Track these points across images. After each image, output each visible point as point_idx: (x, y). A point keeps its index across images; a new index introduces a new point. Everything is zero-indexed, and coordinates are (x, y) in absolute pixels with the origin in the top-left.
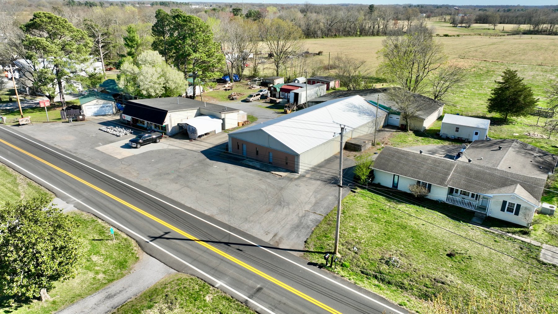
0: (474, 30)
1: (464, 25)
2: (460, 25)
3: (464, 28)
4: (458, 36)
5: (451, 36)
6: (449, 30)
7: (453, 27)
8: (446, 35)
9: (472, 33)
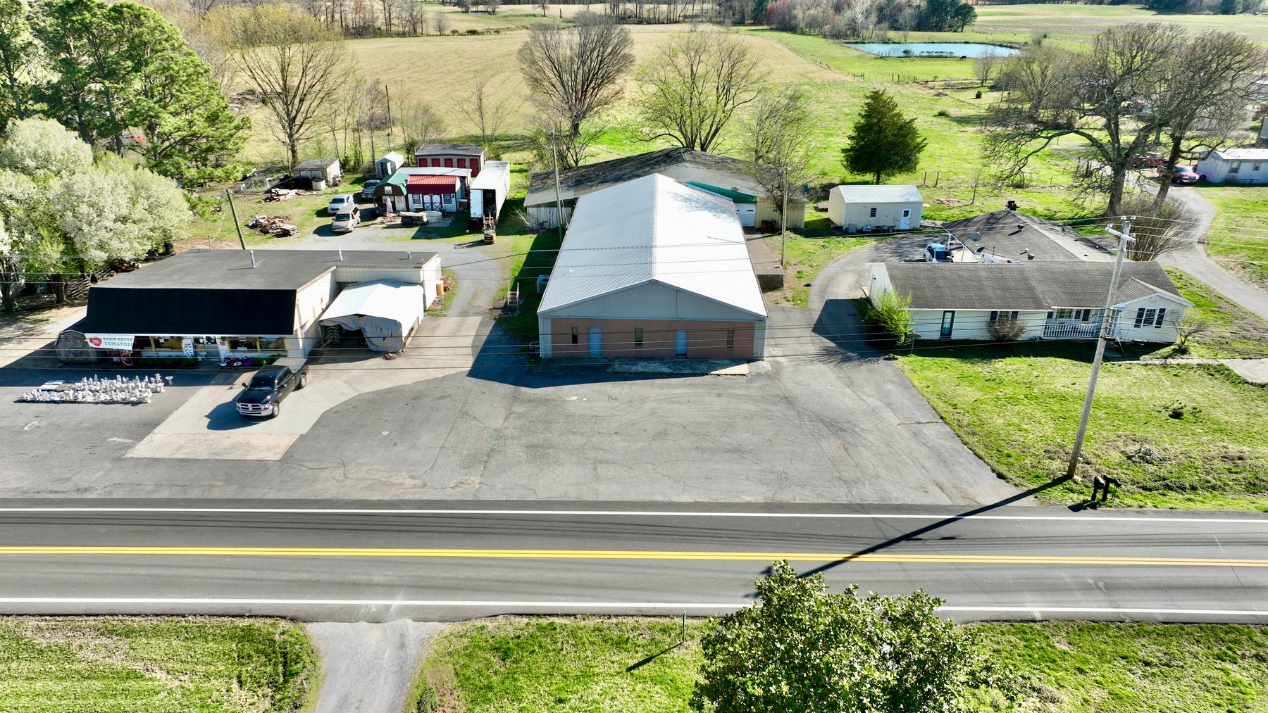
0: (510, 18)
1: (481, 8)
2: (474, 9)
3: (486, 15)
4: (497, 32)
5: (482, 34)
6: (462, 21)
7: (463, 12)
8: (473, 32)
9: (512, 26)
